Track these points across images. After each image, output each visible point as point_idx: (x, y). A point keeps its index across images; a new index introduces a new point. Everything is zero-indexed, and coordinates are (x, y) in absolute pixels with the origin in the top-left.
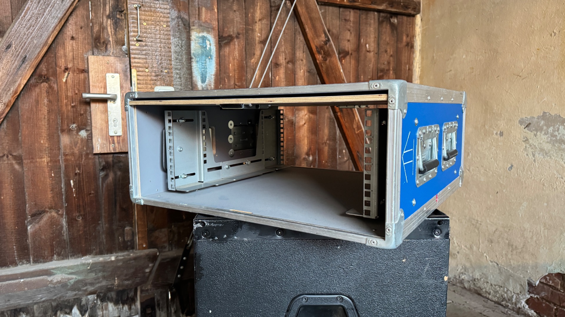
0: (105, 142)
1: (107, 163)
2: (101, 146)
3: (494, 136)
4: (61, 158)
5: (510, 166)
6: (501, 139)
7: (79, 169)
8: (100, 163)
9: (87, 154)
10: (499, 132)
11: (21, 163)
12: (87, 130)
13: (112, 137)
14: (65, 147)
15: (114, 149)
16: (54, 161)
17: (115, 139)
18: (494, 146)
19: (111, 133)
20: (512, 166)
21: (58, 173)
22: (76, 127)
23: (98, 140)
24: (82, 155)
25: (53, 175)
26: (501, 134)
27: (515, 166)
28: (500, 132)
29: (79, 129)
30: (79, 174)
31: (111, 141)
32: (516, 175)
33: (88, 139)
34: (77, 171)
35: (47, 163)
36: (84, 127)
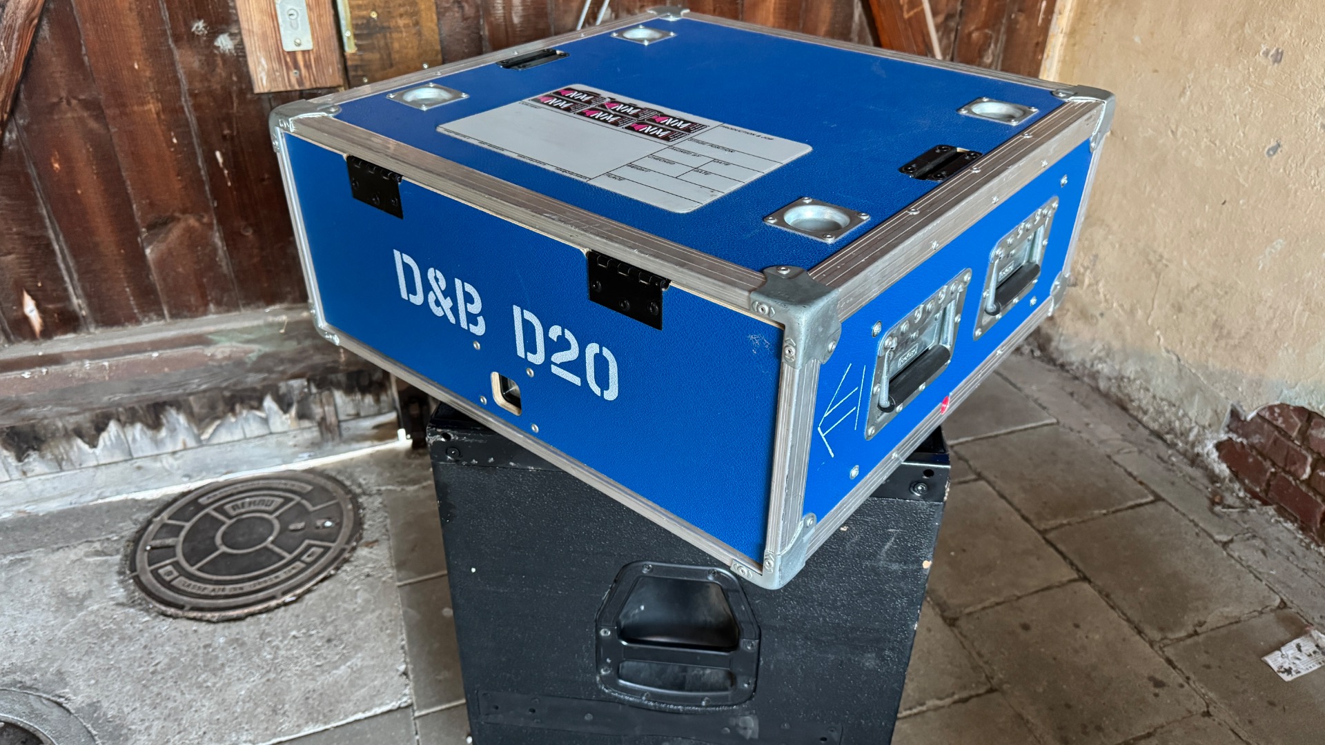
0: (276, 66)
2: (268, 75)
3: (1260, 58)
4: (186, 103)
5: (1273, 143)
6: (1273, 69)
7: (230, 128)
9: (242, 94)
10: (1273, 52)
11: (100, 116)
12: (231, 35)
13: (293, 54)
14: (191, 75)
15: (300, 81)
16: (172, 110)
17: (300, 58)
18: (1251, 86)
19: (289, 46)
20: (1279, 145)
21: (185, 135)
22: (205, 27)
23: (259, 63)
24: (230, 94)
25: (175, 141)
26: (1278, 58)
27: (1285, 147)
28: (1277, 50)
29: (213, 34)
30: (232, 138)
31: (290, 64)
32: (1281, 170)
33: (238, 56)
34: (226, 132)
35: (158, 114)
36: (224, 27)
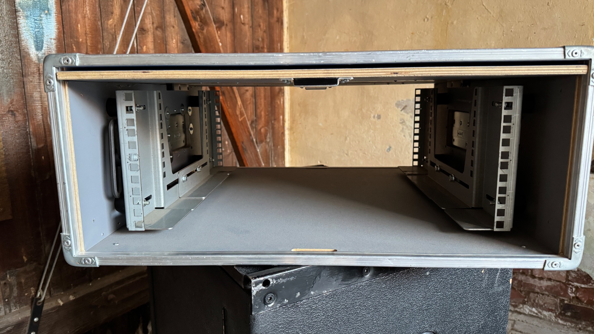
3: (372, 119)
5: (388, 147)
6: (379, 122)
10: (376, 116)
18: (372, 130)
26: (379, 117)
27: (393, 147)
28: (378, 115)
32: (395, 156)
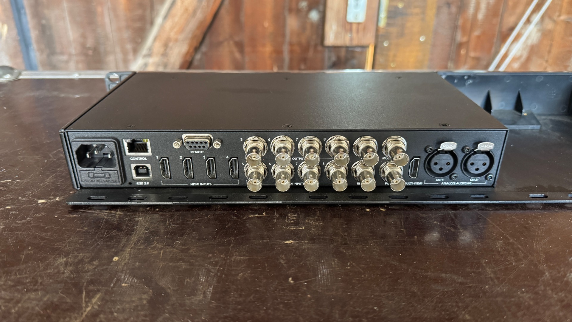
0: (340, 30)
1: (339, 58)
2: (335, 35)
4: (286, 49)
8: (329, 58)
9: (316, 46)
11: (242, 51)
12: (319, 11)
13: (351, 24)
14: (292, 33)
15: (350, 41)
16: (278, 52)
17: (354, 27)
22: (306, 6)
23: (331, 28)
24: (309, 46)
29: (310, 9)
31: (348, 30)
33: (319, 25)
35: (270, 53)
36: (316, 6)
